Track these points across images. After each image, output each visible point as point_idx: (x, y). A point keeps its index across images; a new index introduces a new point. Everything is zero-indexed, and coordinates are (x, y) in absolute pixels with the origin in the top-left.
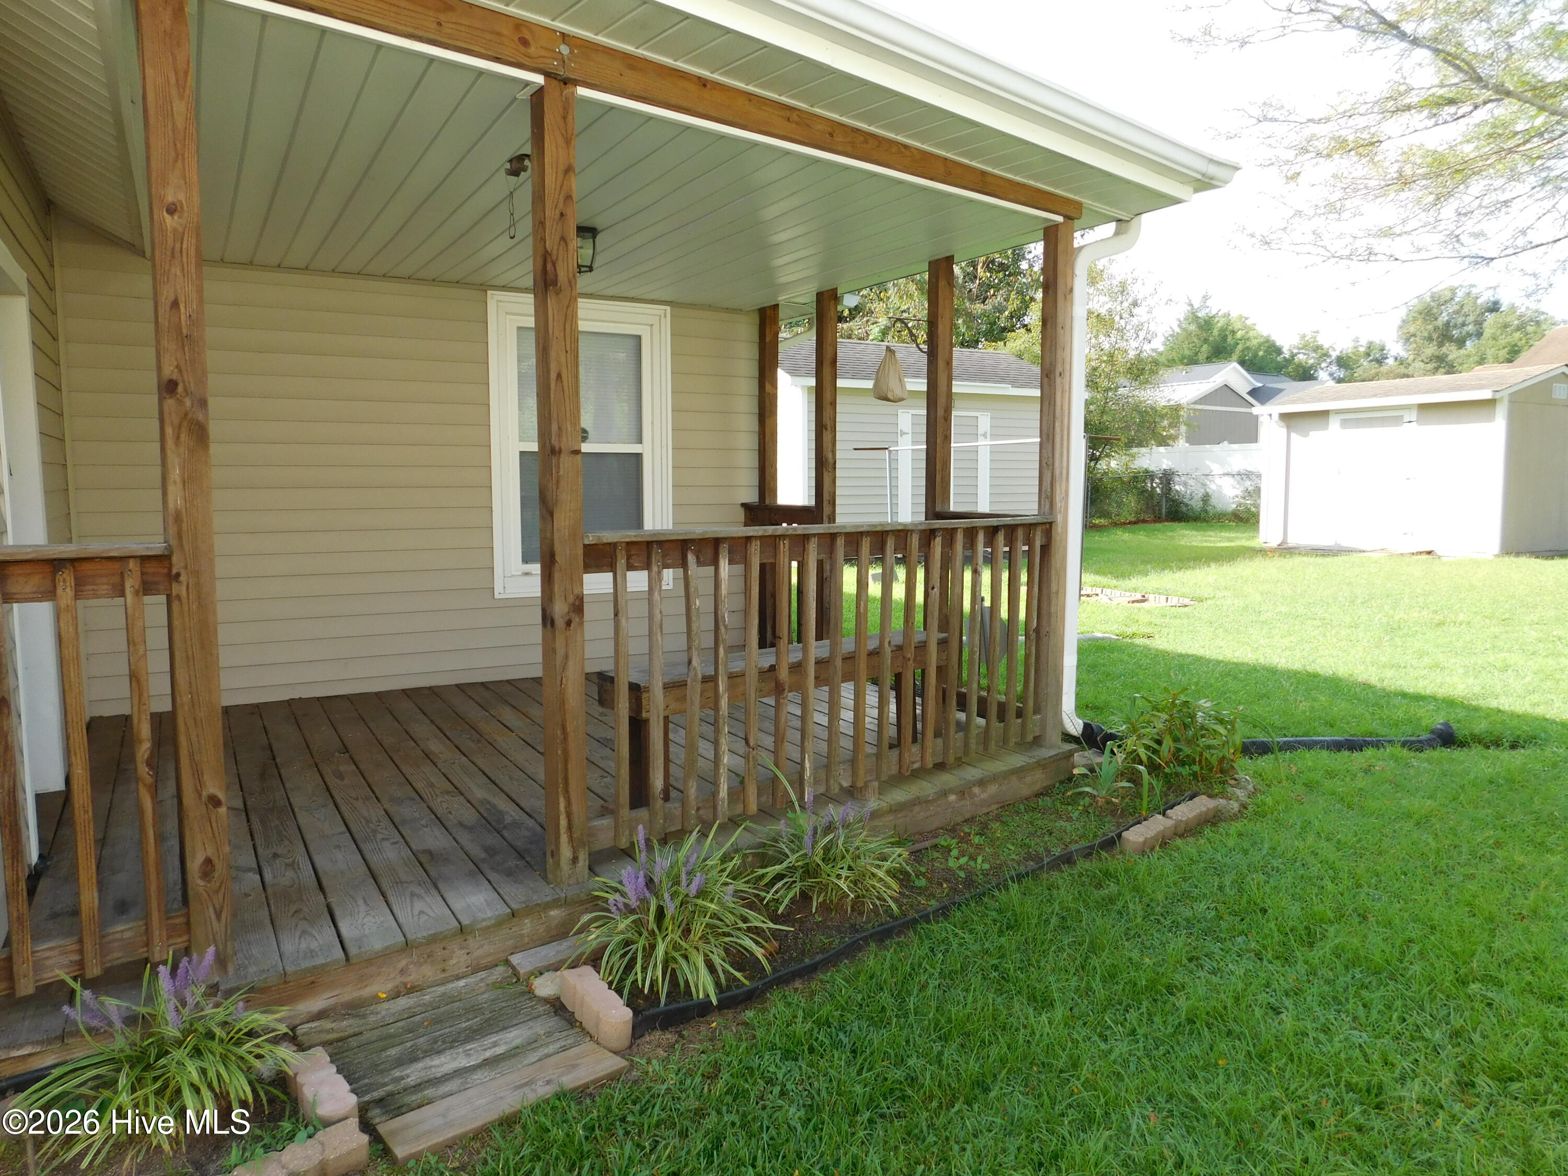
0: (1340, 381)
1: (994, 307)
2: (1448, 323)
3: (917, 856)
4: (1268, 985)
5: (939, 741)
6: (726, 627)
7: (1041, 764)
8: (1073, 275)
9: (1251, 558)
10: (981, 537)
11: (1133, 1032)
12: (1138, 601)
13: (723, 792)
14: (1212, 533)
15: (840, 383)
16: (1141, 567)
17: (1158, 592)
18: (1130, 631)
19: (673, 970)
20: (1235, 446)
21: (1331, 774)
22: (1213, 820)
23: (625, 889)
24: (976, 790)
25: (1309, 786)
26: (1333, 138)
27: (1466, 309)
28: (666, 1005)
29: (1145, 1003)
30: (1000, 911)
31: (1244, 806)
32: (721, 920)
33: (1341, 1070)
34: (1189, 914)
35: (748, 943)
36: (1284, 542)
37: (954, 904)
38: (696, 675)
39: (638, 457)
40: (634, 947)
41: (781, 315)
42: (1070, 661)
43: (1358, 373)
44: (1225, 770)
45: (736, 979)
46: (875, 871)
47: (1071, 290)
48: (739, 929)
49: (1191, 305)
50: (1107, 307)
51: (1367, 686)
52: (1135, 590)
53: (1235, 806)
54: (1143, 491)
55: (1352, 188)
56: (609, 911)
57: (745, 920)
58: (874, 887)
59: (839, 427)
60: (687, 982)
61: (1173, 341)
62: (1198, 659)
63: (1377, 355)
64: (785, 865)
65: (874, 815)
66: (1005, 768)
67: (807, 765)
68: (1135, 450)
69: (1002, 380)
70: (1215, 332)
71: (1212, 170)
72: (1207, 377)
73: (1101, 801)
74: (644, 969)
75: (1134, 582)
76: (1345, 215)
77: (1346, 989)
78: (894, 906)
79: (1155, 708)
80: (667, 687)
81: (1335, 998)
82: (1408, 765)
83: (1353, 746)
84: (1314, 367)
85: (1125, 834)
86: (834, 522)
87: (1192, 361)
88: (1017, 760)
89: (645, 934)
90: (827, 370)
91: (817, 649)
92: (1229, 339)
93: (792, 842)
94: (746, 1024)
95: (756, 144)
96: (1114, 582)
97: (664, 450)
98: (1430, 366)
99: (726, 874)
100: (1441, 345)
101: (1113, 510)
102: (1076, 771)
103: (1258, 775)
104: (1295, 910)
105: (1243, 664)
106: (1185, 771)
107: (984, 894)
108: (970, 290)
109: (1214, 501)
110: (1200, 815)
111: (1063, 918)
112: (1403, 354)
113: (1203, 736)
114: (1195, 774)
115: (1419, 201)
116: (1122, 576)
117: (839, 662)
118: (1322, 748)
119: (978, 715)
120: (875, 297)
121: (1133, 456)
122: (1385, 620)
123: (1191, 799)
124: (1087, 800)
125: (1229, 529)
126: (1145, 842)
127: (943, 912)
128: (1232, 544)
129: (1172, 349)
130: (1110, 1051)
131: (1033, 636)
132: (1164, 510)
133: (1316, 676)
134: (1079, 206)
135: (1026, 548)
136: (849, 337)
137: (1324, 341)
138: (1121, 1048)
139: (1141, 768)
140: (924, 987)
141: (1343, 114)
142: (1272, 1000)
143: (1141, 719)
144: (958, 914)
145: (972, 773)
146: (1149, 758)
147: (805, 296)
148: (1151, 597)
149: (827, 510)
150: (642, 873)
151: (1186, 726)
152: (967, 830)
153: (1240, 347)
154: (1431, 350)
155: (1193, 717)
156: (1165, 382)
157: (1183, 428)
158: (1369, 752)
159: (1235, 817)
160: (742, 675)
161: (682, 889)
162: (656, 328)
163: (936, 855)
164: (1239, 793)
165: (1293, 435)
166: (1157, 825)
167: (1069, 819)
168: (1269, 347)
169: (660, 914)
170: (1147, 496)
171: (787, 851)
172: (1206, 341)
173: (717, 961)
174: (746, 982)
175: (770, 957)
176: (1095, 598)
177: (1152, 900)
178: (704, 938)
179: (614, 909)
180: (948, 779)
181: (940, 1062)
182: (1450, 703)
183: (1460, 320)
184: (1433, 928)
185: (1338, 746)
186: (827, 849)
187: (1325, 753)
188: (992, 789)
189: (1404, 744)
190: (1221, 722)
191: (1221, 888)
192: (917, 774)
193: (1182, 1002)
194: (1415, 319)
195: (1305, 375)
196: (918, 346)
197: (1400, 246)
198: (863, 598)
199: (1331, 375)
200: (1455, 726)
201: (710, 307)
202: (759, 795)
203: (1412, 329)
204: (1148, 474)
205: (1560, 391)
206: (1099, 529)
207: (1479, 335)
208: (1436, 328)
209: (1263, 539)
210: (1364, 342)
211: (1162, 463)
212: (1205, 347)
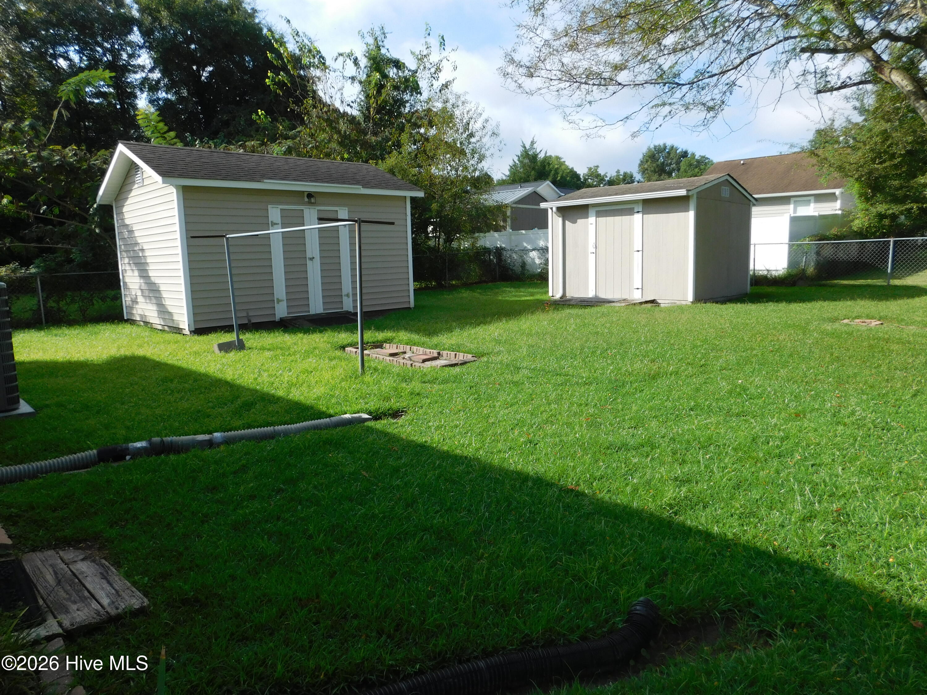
2: (663, 162)
9: (543, 310)
12: (432, 359)
14: (522, 290)
17: (452, 348)
20: (540, 231)
27: (671, 156)
36: (564, 295)
49: (525, 147)
52: (436, 347)
54: (484, 261)
61: (515, 169)
63: (628, 179)
68: (477, 234)
69: (357, 183)
70: (539, 164)
75: (440, 338)
92: (546, 168)
101: (464, 274)
109: (528, 267)
112: (642, 179)
121: (476, 239)
125: (535, 286)
128: (531, 298)
129: (514, 173)
132: (497, 274)
137: (601, 171)
153: (553, 173)
157: (509, 221)
165: (567, 222)
168: (573, 175)
170: (486, 265)
172: (533, 169)
183: (669, 161)
194: (647, 161)
203: (646, 166)
204: (487, 251)
205: (726, 192)
206: (453, 288)
207: (679, 170)
208: (658, 166)
209: (550, 294)
210: (622, 173)
211: (497, 243)
212: (533, 173)
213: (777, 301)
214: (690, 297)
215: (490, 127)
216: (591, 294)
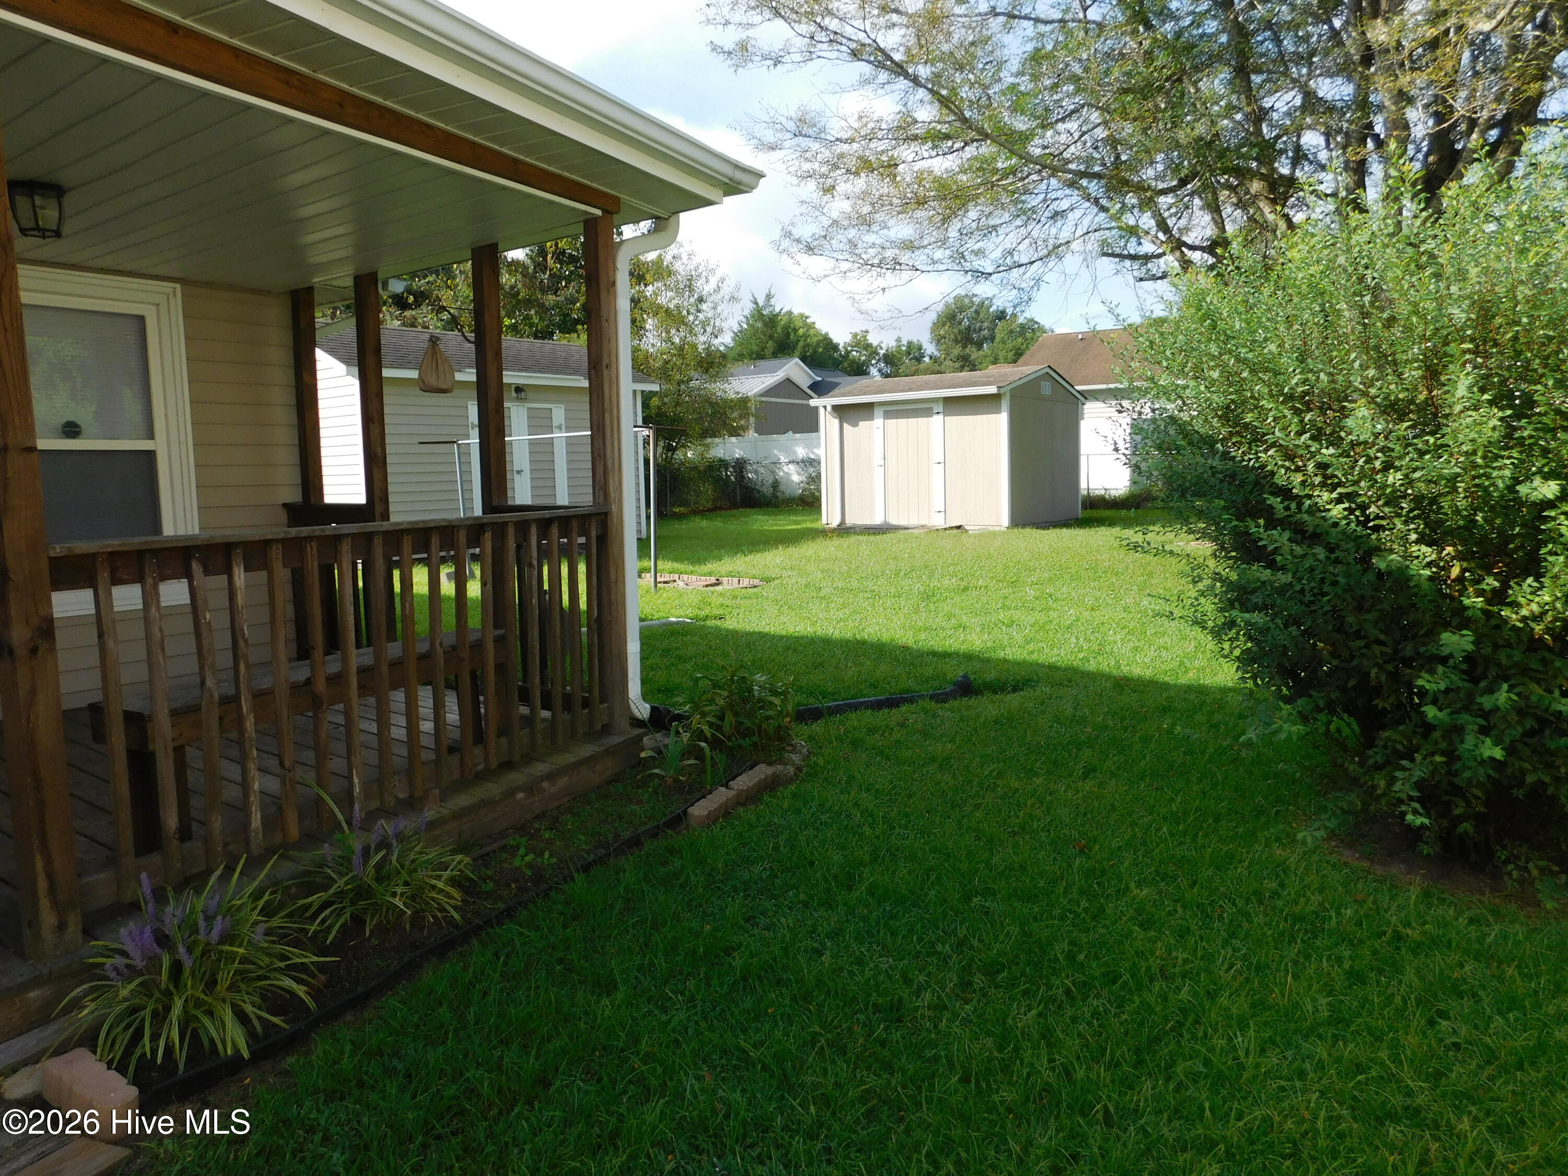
0: (887, 376)
1: (566, 299)
2: (969, 327)
3: (483, 860)
4: (814, 930)
5: (503, 740)
6: (246, 641)
7: (608, 752)
8: (615, 269)
9: (813, 539)
10: (534, 530)
11: (692, 999)
12: (711, 585)
13: (256, 821)
14: (781, 517)
15: (386, 373)
16: (716, 552)
17: (730, 575)
18: (702, 614)
19: (195, 1030)
20: (798, 436)
21: (872, 731)
22: (771, 785)
23: (125, 948)
24: (545, 785)
25: (856, 744)
26: (858, 158)
27: (981, 317)
28: (185, 1071)
29: (703, 969)
30: (567, 903)
31: (799, 769)
32: (254, 963)
33: (870, 995)
34: (746, 876)
35: (288, 983)
36: (843, 521)
37: (520, 904)
38: (211, 696)
39: (150, 456)
40: (142, 1013)
41: (317, 298)
42: (633, 648)
43: (902, 369)
44: (782, 737)
45: (275, 1025)
46: (434, 882)
47: (614, 283)
48: (275, 970)
49: (756, 303)
50: (675, 302)
51: (906, 648)
52: (710, 574)
53: (791, 770)
54: (720, 479)
55: (879, 203)
56: (107, 978)
57: (284, 958)
58: (433, 899)
59: (387, 420)
60: (212, 1041)
61: (739, 336)
62: (763, 636)
63: (914, 352)
64: (332, 891)
65: (432, 825)
66: (574, 760)
67: (356, 780)
68: (709, 440)
69: (574, 372)
70: (779, 329)
71: (739, 175)
72: (774, 371)
73: (669, 781)
74: (155, 1038)
75: (709, 567)
76: (875, 228)
77: (878, 923)
78: (456, 916)
79: (716, 685)
80: (174, 713)
81: (868, 932)
82: (935, 716)
83: (892, 703)
84: (867, 363)
85: (690, 810)
86: (388, 519)
87: (759, 356)
88: (587, 750)
89: (157, 995)
90: (370, 360)
91: (358, 657)
92: (792, 337)
93: (342, 865)
94: (286, 1073)
95: (250, 107)
96: (691, 568)
97: (183, 446)
98: (957, 365)
99: (257, 912)
100: (964, 347)
101: (692, 498)
102: (643, 755)
103: (811, 739)
104: (837, 858)
105: (802, 638)
106: (746, 742)
107: (550, 889)
108: (542, 281)
109: (782, 487)
110: (760, 782)
111: (628, 900)
112: (937, 353)
113: (761, 708)
114: (755, 745)
115: (930, 219)
116: (698, 561)
117: (385, 669)
118: (867, 708)
119: (543, 708)
120: (442, 284)
121: (707, 447)
122: (922, 589)
123: (751, 768)
124: (656, 781)
125: (796, 513)
126: (709, 814)
127: (509, 913)
129: (741, 344)
130: (669, 1021)
131: (595, 627)
132: (738, 498)
133: (863, 643)
134: (617, 200)
135: (582, 540)
136: (413, 325)
137: (873, 339)
138: (678, 1017)
139: (703, 744)
140: (485, 994)
141: (865, 137)
142: (816, 945)
143: (704, 698)
144: (525, 913)
145: (541, 768)
146: (713, 734)
147: (344, 279)
148: (725, 580)
149: (379, 509)
150: (148, 929)
151: (745, 701)
152: (537, 826)
153: (801, 343)
154: (957, 351)
155: (750, 690)
156: (732, 375)
157: (752, 419)
158: (904, 708)
159: (790, 781)
160: (270, 692)
161: (201, 937)
162: (163, 308)
163: (504, 855)
164: (795, 758)
165: (845, 425)
166: (721, 795)
167: (640, 802)
168: (827, 344)
169: (177, 968)
170: (721, 484)
171: (334, 876)
172: (771, 337)
173: (249, 1009)
174: (284, 1025)
175: (315, 994)
176: (671, 585)
177: (712, 869)
178: (233, 987)
179: (113, 975)
180: (516, 777)
181: (500, 1066)
182: (969, 657)
183: (978, 325)
184: (948, 855)
185: (878, 705)
186: (379, 867)
187: (869, 712)
188: (563, 782)
189: (932, 697)
190: (775, 693)
191: (776, 848)
192: (480, 777)
193: (737, 962)
194: (944, 325)
195: (859, 370)
196: (463, 335)
197: (919, 259)
198: (408, 599)
199: (880, 371)
200: (972, 677)
201: (230, 287)
202: (301, 819)
203: (942, 332)
204: (723, 463)
205: (1046, 389)
206: (679, 517)
207: (992, 338)
208: (960, 331)
209: (824, 521)
210: (904, 342)
211: (735, 452)
212: (770, 343)
213: (1109, 525)
214: (1005, 520)
215: (726, 291)
216: (878, 520)
